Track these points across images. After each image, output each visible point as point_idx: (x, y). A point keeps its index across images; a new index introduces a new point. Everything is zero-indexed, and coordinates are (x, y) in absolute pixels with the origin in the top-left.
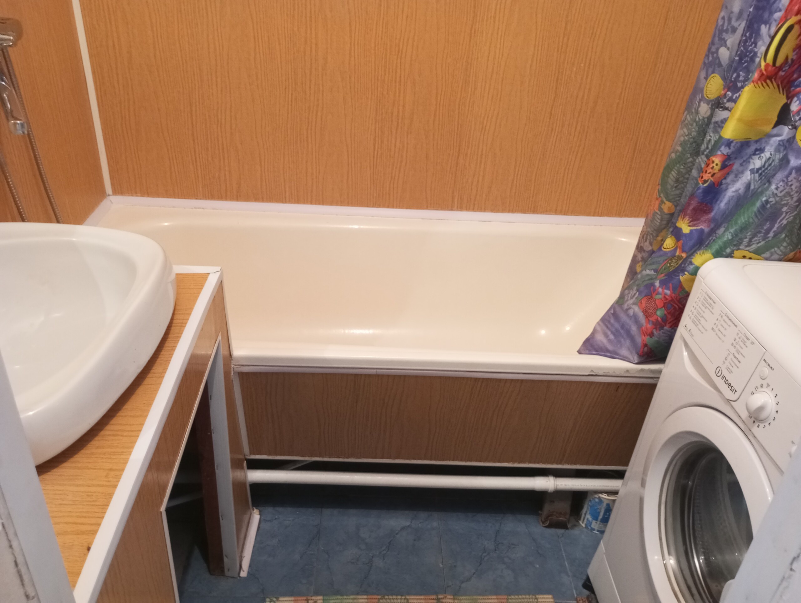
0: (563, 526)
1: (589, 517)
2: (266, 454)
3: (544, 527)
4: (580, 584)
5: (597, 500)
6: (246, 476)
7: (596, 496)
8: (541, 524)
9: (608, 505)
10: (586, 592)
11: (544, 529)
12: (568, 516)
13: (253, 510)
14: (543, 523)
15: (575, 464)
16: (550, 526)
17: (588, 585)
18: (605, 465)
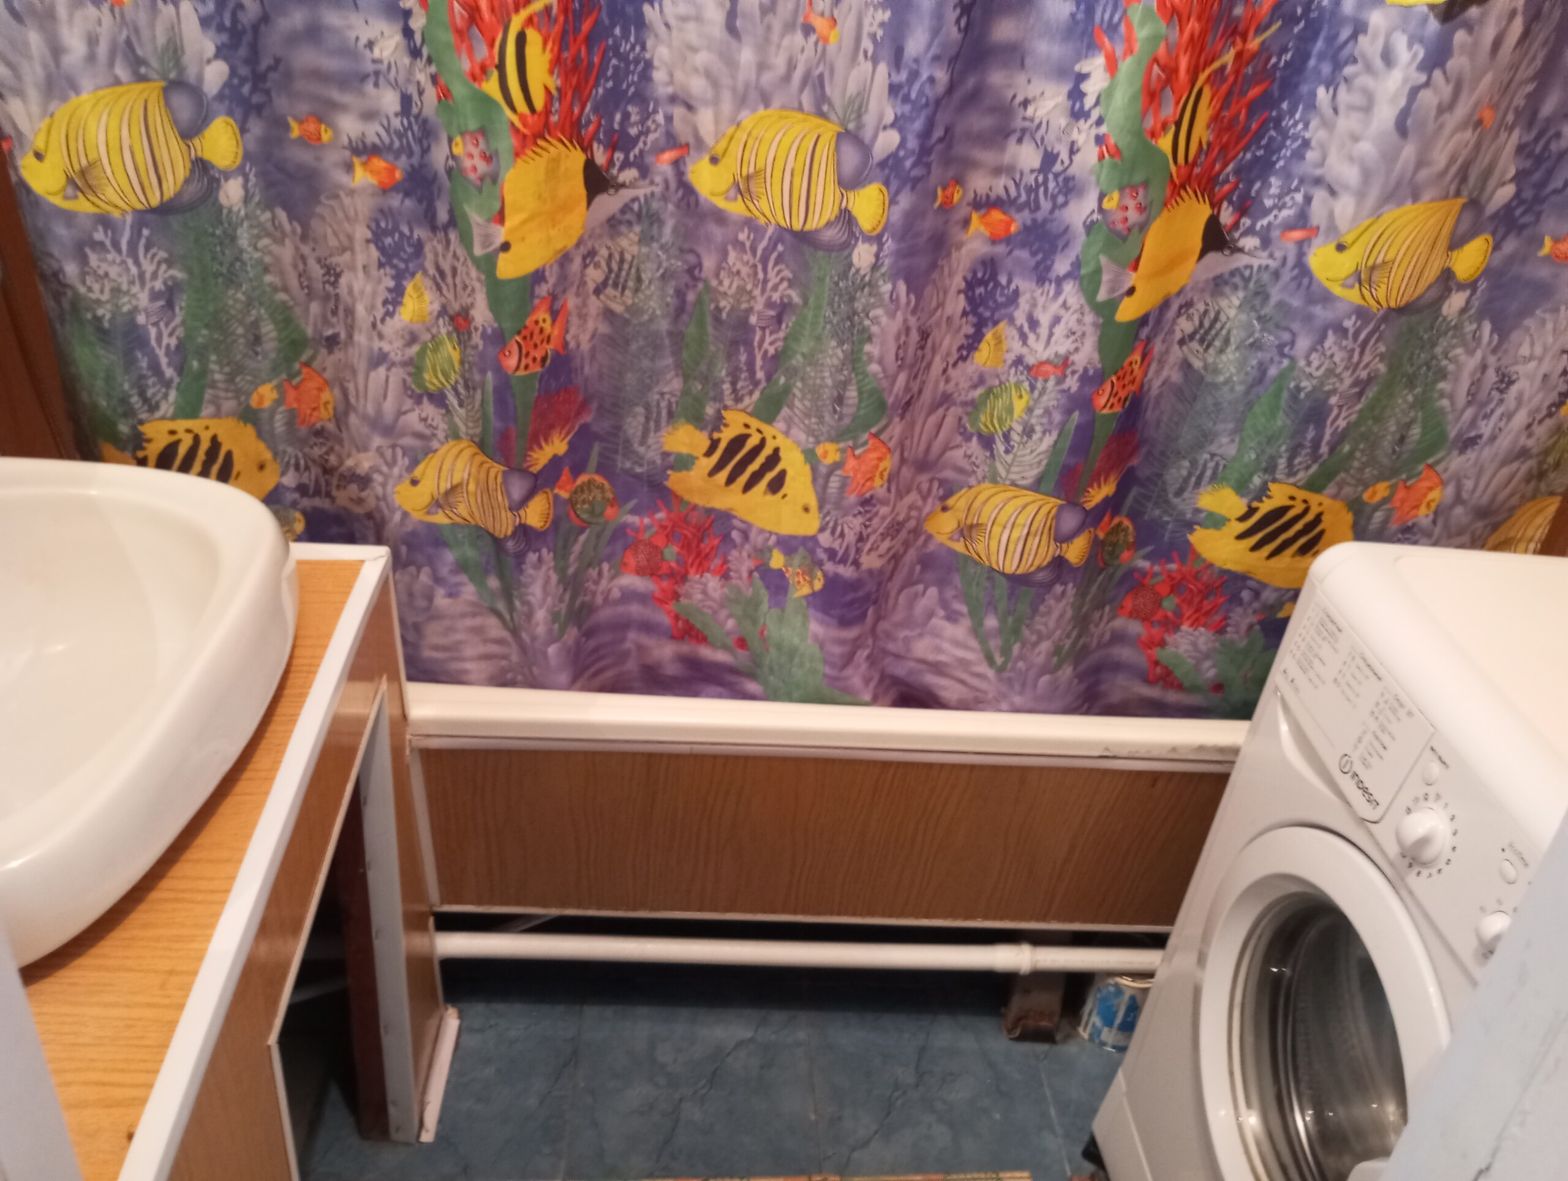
0: (1046, 1037)
1: (1096, 1020)
2: (472, 903)
3: (1012, 1039)
4: (1079, 1150)
5: (1112, 989)
6: (432, 945)
7: (1111, 981)
8: (1005, 1033)
9: (1133, 999)
10: (1089, 1167)
11: (1011, 1042)
12: (1056, 1019)
13: (446, 1009)
14: (1010, 1031)
15: (1072, 920)
16: (1024, 1037)
17: (1092, 1153)
18: (1129, 923)
